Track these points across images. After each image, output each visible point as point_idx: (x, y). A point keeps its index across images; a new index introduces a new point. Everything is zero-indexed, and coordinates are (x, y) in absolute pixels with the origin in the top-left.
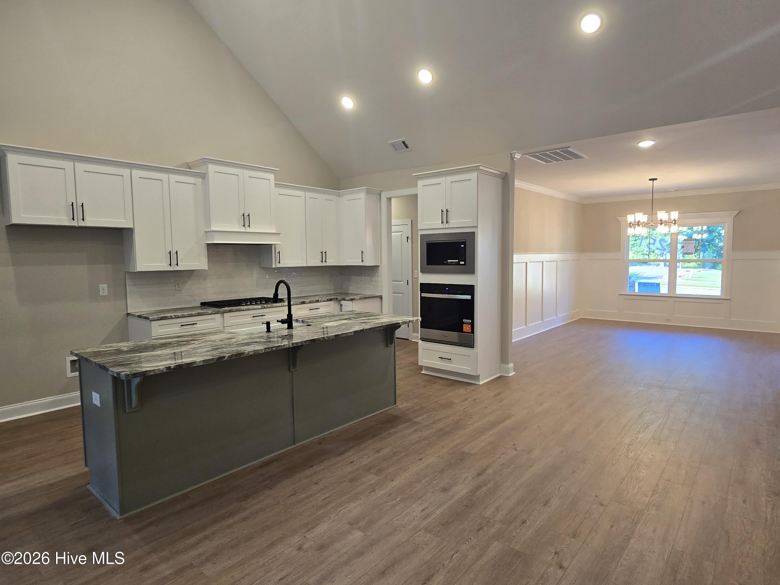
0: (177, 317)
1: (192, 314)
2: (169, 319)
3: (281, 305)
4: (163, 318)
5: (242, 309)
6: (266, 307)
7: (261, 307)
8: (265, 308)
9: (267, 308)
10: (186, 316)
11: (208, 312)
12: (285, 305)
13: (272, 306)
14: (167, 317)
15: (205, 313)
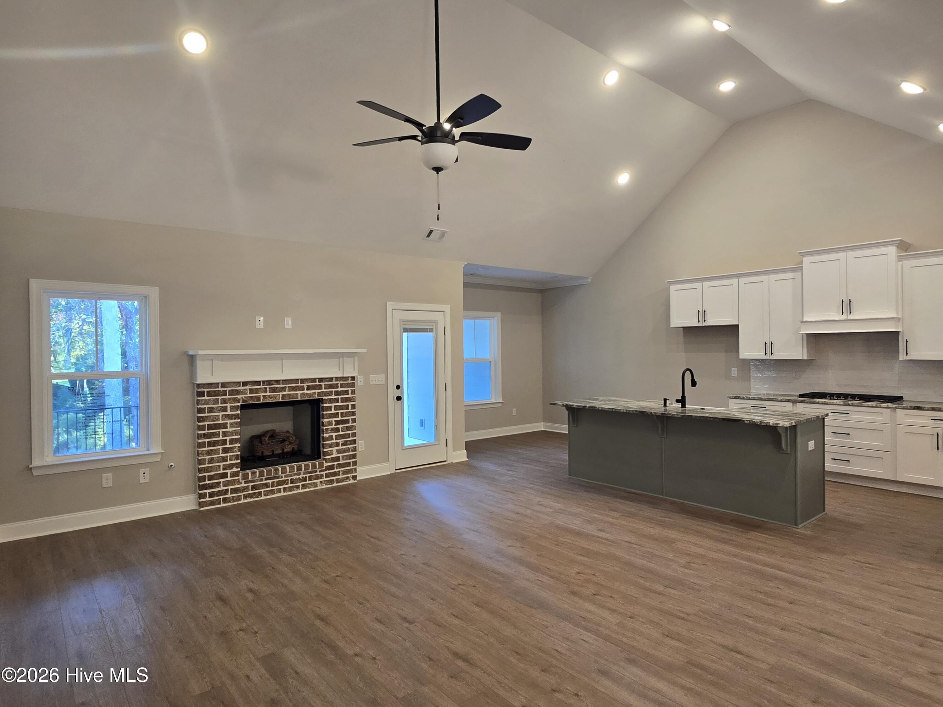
0: (748, 398)
1: (762, 398)
2: (741, 399)
3: (876, 405)
4: (737, 398)
5: (817, 402)
6: (851, 404)
7: (843, 403)
8: (849, 405)
9: (853, 405)
10: (756, 399)
11: (778, 399)
12: (881, 406)
13: (860, 405)
14: (739, 397)
15: (774, 400)
